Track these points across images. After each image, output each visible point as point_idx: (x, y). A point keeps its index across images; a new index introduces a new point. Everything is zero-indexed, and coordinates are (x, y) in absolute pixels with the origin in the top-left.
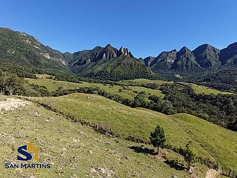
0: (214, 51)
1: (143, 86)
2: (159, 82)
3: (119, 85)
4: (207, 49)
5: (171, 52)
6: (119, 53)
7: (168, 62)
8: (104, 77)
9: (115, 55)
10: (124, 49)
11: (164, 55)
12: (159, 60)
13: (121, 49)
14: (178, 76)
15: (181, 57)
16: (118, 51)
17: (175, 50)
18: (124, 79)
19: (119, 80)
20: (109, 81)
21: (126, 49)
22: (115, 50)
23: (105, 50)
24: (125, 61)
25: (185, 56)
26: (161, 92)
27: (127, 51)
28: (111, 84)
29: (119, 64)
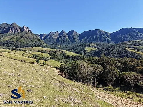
0: (77, 34)
1: (39, 51)
2: (49, 50)
3: (23, 50)
4: (73, 33)
5: (56, 32)
6: (22, 30)
7: (54, 38)
8: (10, 45)
9: (19, 31)
10: (26, 27)
11: (52, 34)
12: (49, 36)
13: (23, 27)
14: (59, 46)
15: (61, 35)
16: (21, 28)
17: (58, 32)
18: (26, 46)
19: (22, 48)
20: (15, 48)
21: (28, 28)
22: (19, 27)
23: (11, 26)
24: (26, 35)
25: (63, 36)
26: (49, 54)
27: (28, 29)
28: (17, 50)
29: (22, 37)
